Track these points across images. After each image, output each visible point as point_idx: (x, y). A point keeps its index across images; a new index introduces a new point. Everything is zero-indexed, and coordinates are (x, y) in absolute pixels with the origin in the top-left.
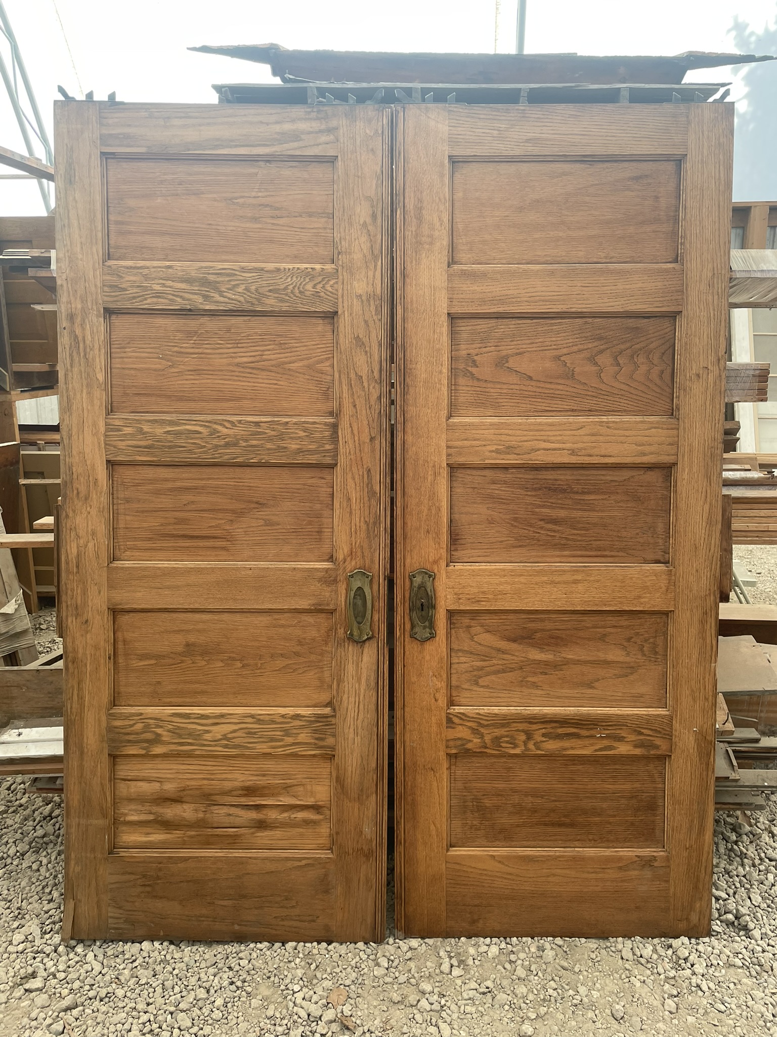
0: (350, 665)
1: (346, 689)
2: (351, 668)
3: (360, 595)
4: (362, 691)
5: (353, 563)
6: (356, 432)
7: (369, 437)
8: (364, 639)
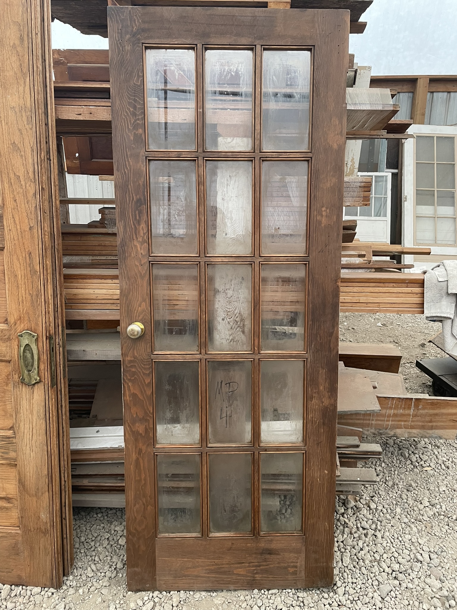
0: (24, 401)
1: (22, 418)
2: (25, 404)
3: (29, 350)
4: (35, 420)
5: (22, 326)
6: (17, 222)
7: (29, 227)
8: (33, 383)
